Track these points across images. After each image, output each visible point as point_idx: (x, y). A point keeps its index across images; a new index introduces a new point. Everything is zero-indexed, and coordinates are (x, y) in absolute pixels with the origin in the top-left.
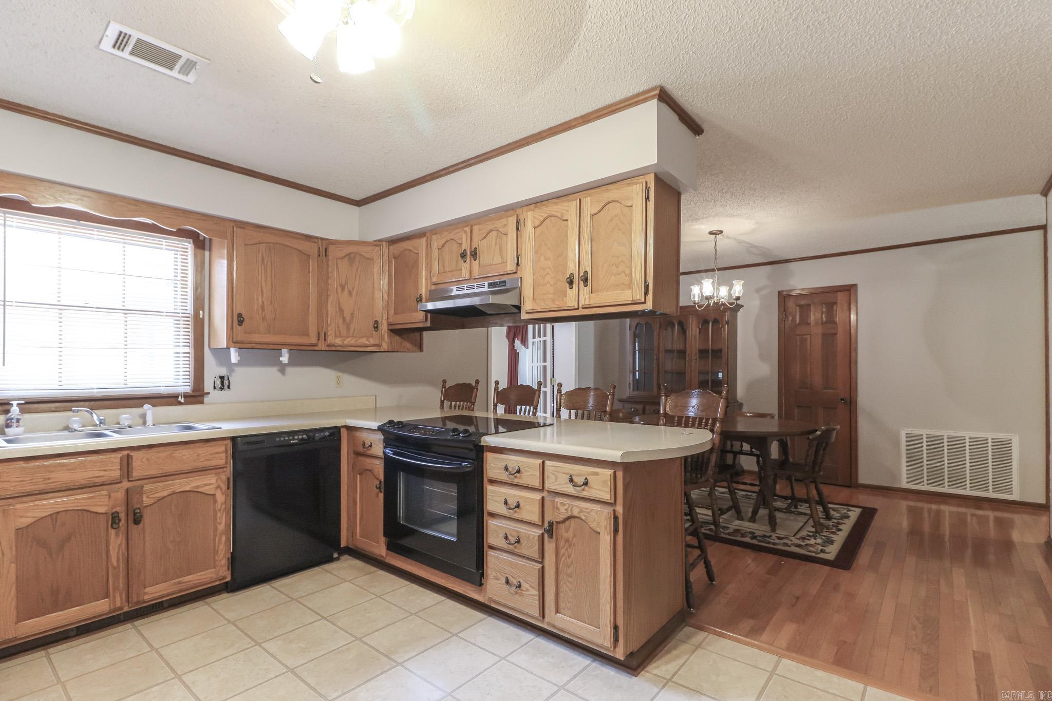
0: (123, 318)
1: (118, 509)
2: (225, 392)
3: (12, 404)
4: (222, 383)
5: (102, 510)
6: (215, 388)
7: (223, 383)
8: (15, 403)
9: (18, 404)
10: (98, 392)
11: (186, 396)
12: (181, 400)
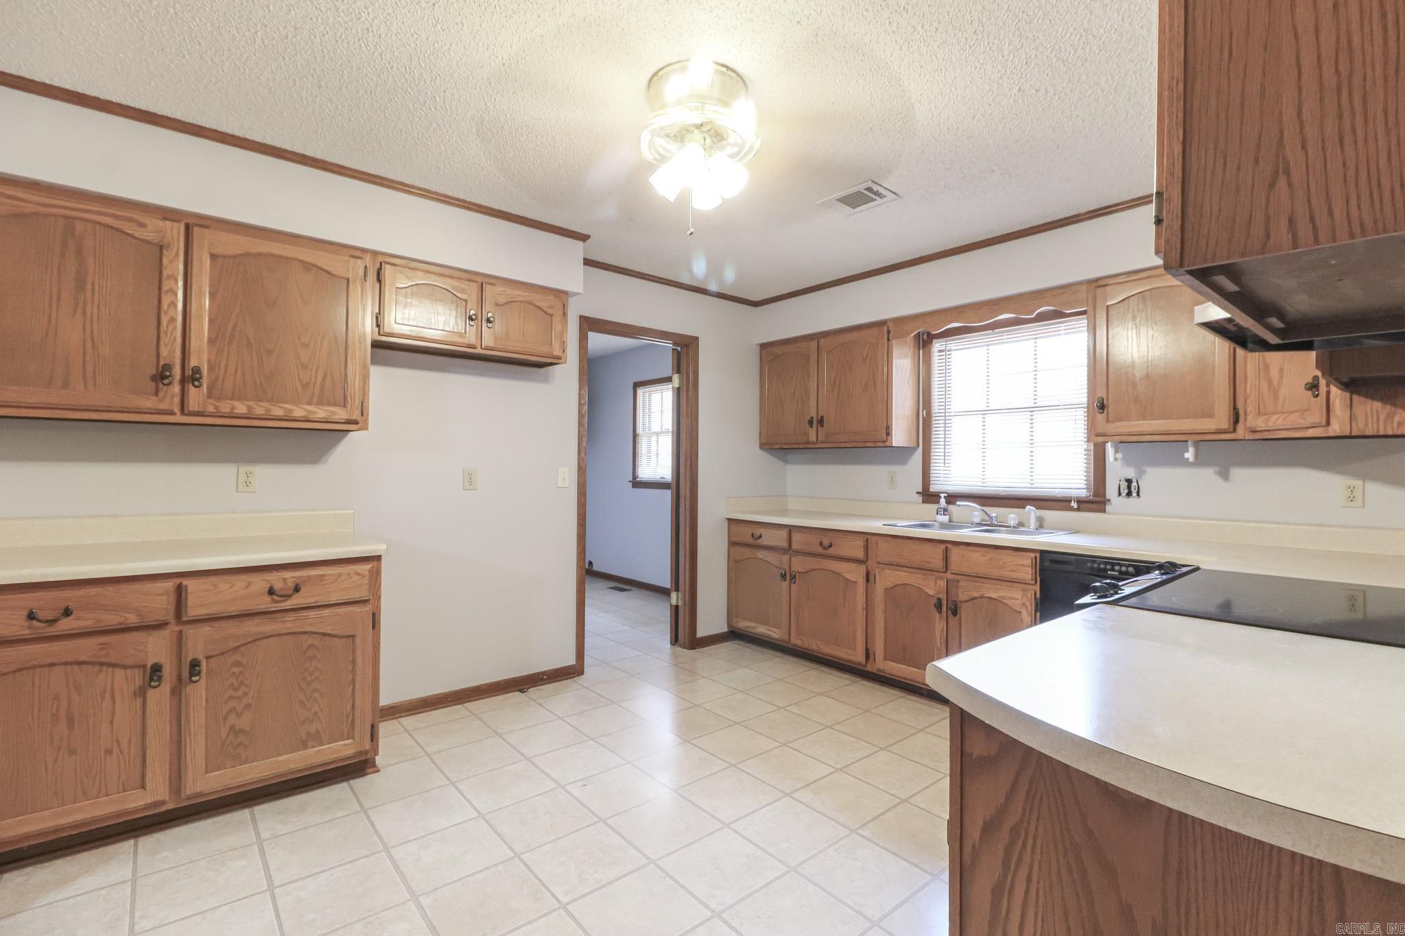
0: (1029, 416)
1: (940, 596)
2: (1133, 500)
3: (941, 497)
4: (1129, 487)
5: (931, 592)
6: (1120, 494)
7: (1130, 489)
8: (942, 495)
9: (945, 497)
10: (1003, 491)
11: (1080, 502)
12: (1074, 505)
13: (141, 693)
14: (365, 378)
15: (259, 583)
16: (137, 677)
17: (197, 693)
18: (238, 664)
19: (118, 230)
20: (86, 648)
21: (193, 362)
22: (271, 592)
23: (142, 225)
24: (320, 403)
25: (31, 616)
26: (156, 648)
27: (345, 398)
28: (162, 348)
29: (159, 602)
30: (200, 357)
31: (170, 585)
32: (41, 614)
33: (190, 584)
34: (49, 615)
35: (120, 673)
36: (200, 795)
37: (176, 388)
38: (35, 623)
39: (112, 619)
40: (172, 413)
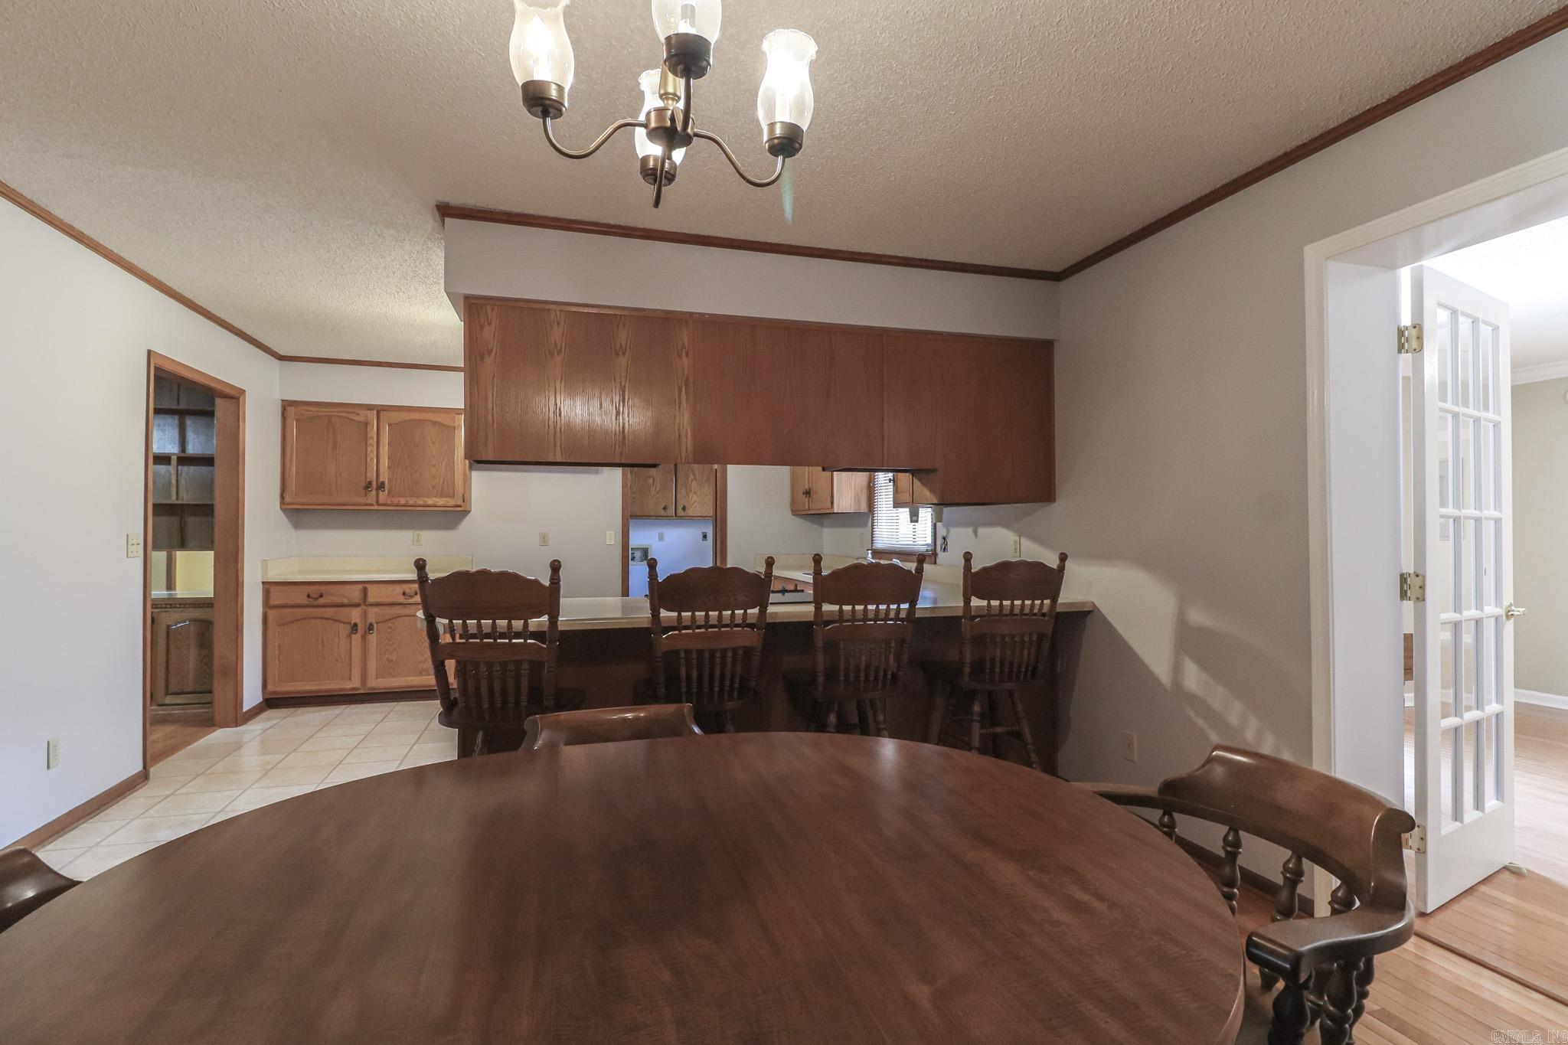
13: (349, 636)
14: (467, 482)
15: (399, 589)
16: (348, 628)
17: (373, 638)
18: (390, 628)
19: (348, 418)
20: (329, 612)
21: (381, 480)
22: (404, 594)
23: (358, 414)
24: (441, 497)
25: (309, 596)
26: (355, 615)
27: (454, 493)
28: (368, 473)
29: (355, 594)
30: (385, 477)
31: (360, 587)
32: (312, 595)
33: (369, 587)
34: (315, 596)
35: (341, 625)
36: (374, 689)
37: (374, 492)
38: (310, 599)
39: (338, 600)
40: (373, 505)
